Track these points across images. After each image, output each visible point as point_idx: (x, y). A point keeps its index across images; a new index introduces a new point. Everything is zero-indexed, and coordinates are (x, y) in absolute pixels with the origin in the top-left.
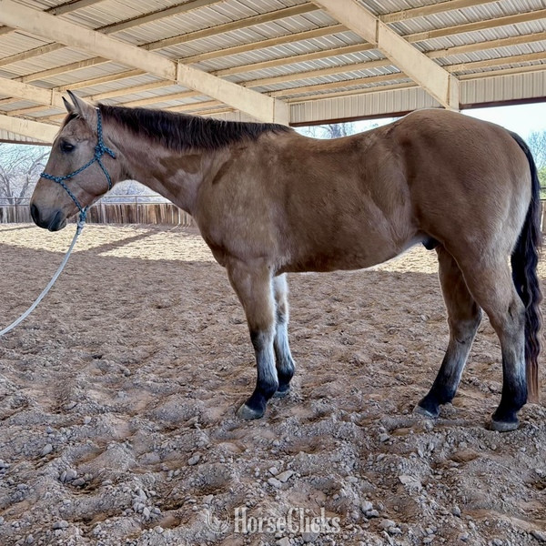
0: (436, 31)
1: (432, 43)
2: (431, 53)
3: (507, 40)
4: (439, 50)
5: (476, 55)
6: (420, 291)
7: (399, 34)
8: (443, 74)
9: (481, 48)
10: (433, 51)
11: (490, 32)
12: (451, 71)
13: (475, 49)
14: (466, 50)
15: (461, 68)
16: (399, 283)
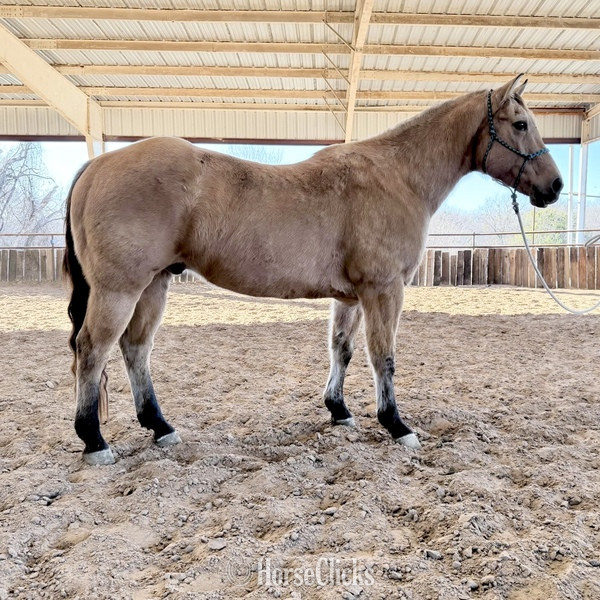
0: (67, 42)
1: (63, 55)
2: (62, 68)
3: (152, 69)
4: (73, 66)
5: (119, 79)
6: (52, 353)
7: (16, 35)
8: (80, 96)
9: (123, 72)
10: (64, 65)
11: (133, 56)
12: (90, 93)
13: (117, 72)
14: (107, 71)
15: (102, 93)
16: (25, 345)
